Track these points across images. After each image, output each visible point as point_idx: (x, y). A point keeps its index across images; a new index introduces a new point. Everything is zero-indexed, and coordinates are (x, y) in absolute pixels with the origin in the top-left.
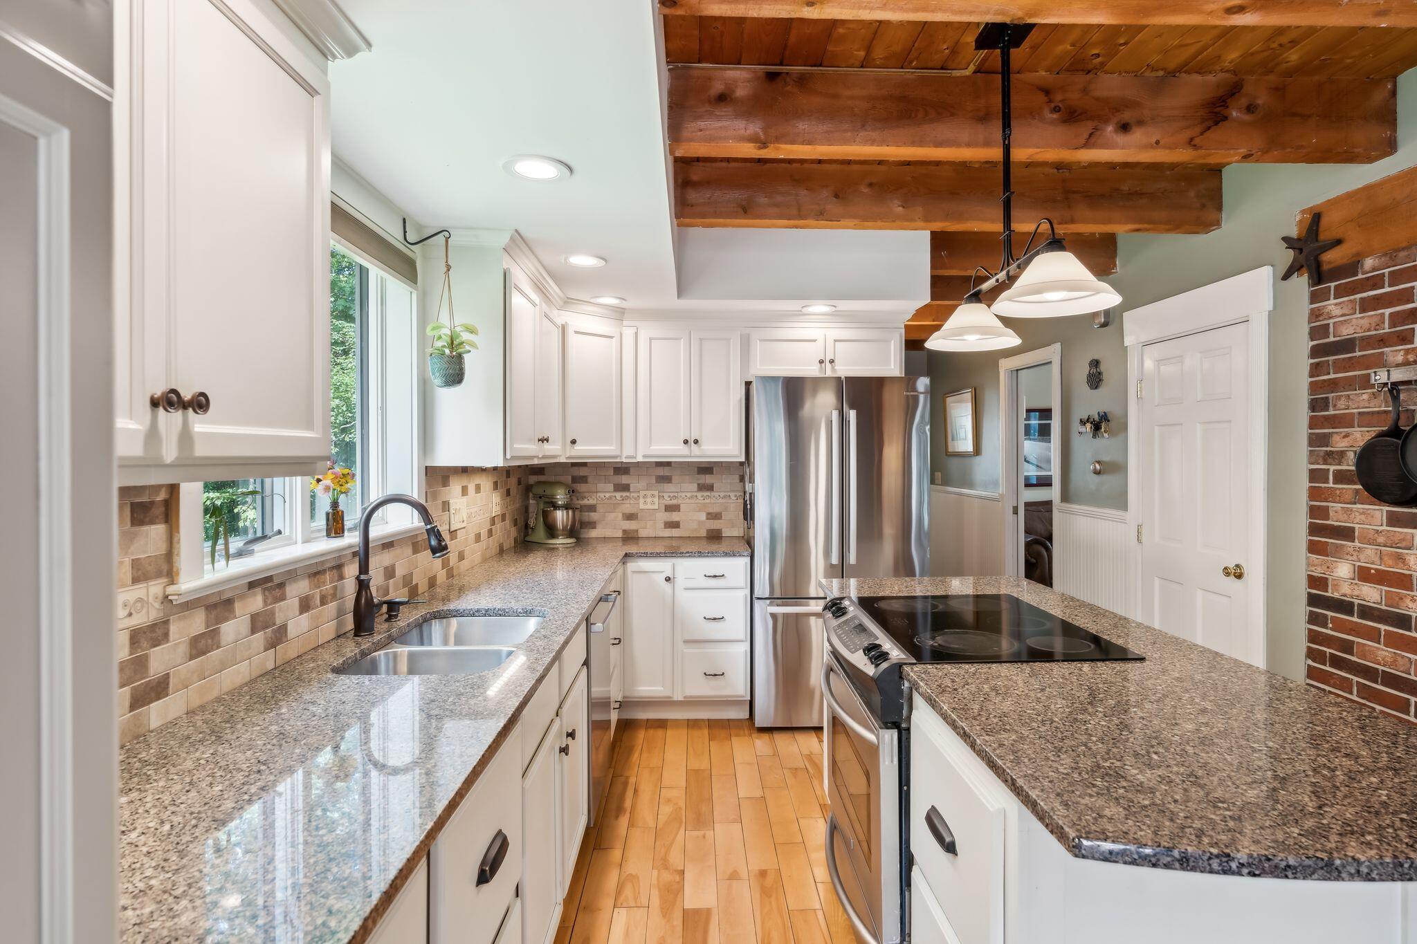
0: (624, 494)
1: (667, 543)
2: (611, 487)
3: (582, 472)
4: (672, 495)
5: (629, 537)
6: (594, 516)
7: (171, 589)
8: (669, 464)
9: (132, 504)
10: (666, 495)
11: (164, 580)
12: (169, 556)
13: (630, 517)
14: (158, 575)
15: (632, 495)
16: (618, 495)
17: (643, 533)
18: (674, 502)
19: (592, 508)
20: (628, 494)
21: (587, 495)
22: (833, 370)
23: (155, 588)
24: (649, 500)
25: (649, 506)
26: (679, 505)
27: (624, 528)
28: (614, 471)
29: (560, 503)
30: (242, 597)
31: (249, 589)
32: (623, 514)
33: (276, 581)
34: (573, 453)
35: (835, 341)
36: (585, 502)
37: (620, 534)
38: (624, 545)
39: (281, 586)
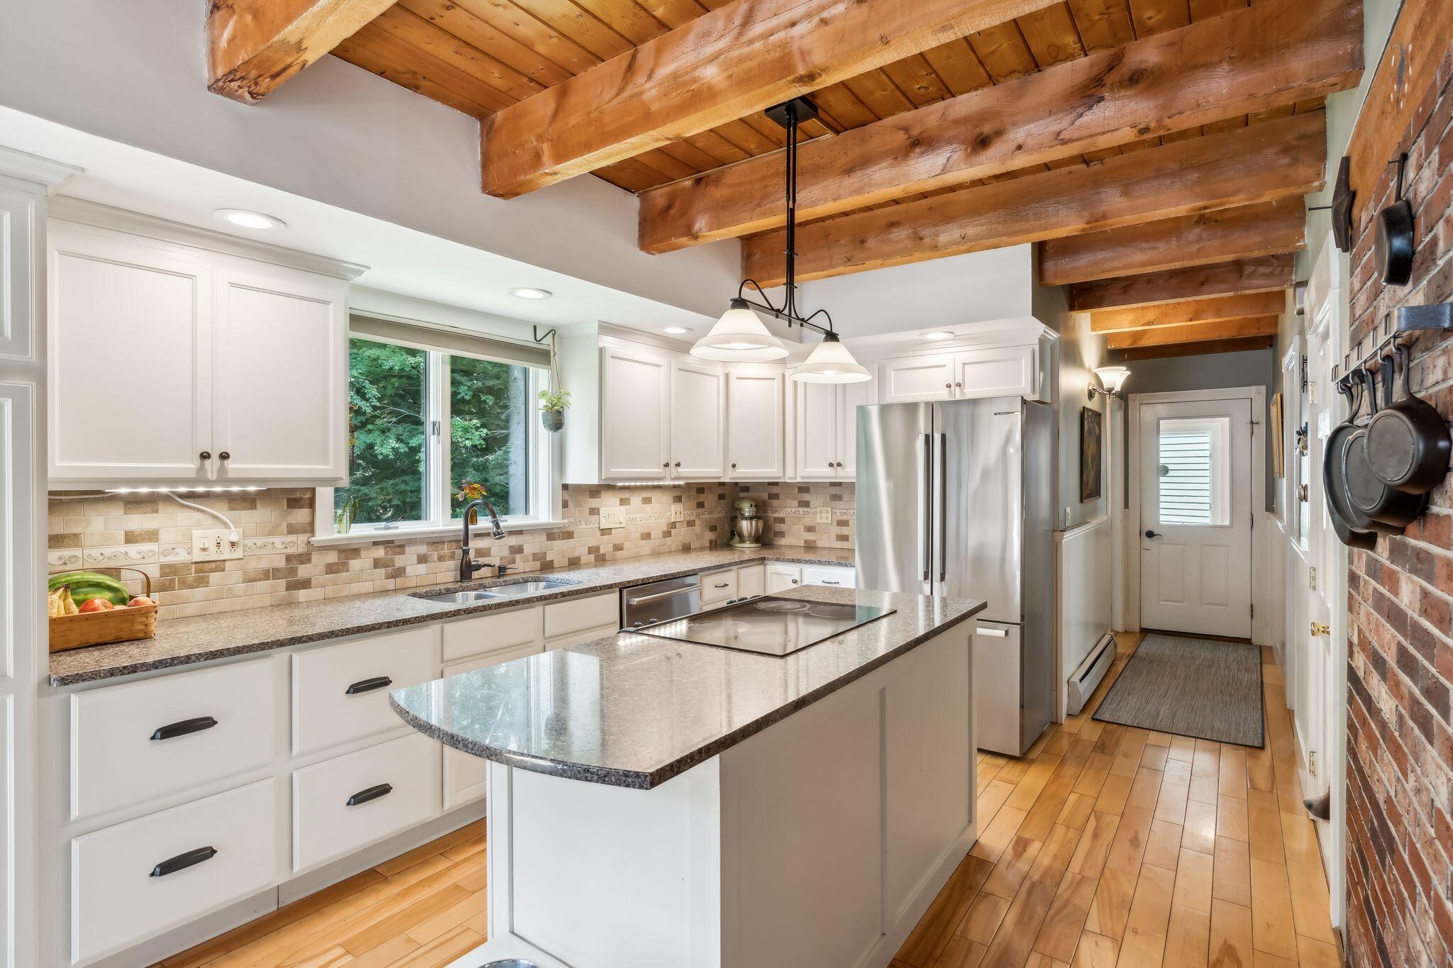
0: (806, 509)
1: (839, 553)
2: (796, 503)
3: (775, 490)
4: (843, 511)
5: (810, 547)
6: (783, 527)
7: (311, 539)
8: (840, 484)
9: (288, 499)
10: (838, 512)
11: (309, 535)
12: (312, 524)
13: (810, 529)
14: (304, 532)
15: (812, 510)
16: (801, 510)
17: (820, 544)
18: (844, 518)
19: (782, 520)
20: (809, 510)
21: (779, 509)
22: (962, 392)
23: (302, 538)
24: (824, 515)
25: (824, 521)
26: (848, 521)
27: (806, 539)
28: (798, 490)
29: (747, 514)
30: (366, 549)
31: (373, 545)
32: (805, 526)
33: (396, 543)
34: (735, 475)
35: (964, 364)
36: (777, 515)
37: (802, 543)
38: (805, 552)
39: (402, 546)
